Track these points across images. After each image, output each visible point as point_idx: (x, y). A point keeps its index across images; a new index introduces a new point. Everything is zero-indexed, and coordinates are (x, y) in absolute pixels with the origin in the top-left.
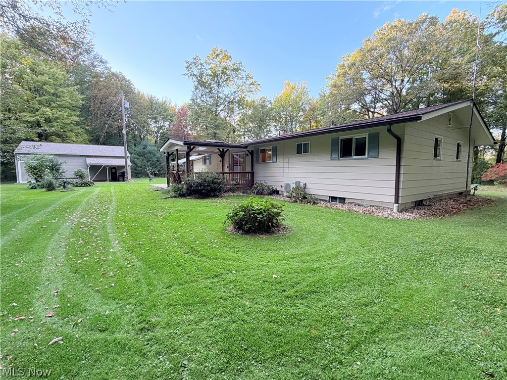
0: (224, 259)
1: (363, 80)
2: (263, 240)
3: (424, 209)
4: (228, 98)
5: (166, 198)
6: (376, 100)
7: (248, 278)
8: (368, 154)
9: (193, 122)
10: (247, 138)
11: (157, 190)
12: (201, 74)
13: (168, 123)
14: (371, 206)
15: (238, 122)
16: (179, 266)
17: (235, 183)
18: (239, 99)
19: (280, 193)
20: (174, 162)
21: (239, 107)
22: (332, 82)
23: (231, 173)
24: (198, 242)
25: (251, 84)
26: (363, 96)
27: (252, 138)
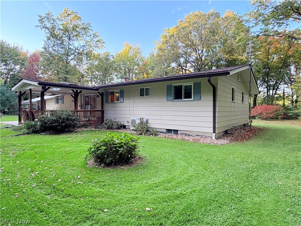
0: (92, 197)
1: (179, 48)
2: (124, 171)
3: (230, 136)
4: (78, 50)
5: (18, 135)
6: (187, 62)
7: (122, 215)
8: (194, 97)
9: (44, 67)
10: (94, 83)
11: (7, 127)
12: (53, 28)
13: (19, 66)
14: (196, 135)
15: (86, 70)
16: (41, 212)
17: (87, 120)
18: (87, 51)
19: (127, 127)
20: (26, 101)
21: (87, 58)
22: (159, 46)
23: (82, 111)
24: (60, 180)
25: (98, 41)
26: (178, 58)
27: (98, 83)
